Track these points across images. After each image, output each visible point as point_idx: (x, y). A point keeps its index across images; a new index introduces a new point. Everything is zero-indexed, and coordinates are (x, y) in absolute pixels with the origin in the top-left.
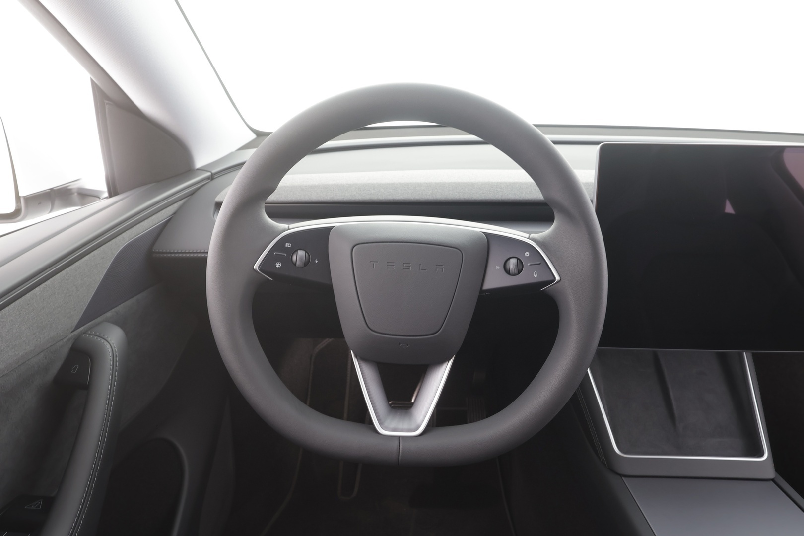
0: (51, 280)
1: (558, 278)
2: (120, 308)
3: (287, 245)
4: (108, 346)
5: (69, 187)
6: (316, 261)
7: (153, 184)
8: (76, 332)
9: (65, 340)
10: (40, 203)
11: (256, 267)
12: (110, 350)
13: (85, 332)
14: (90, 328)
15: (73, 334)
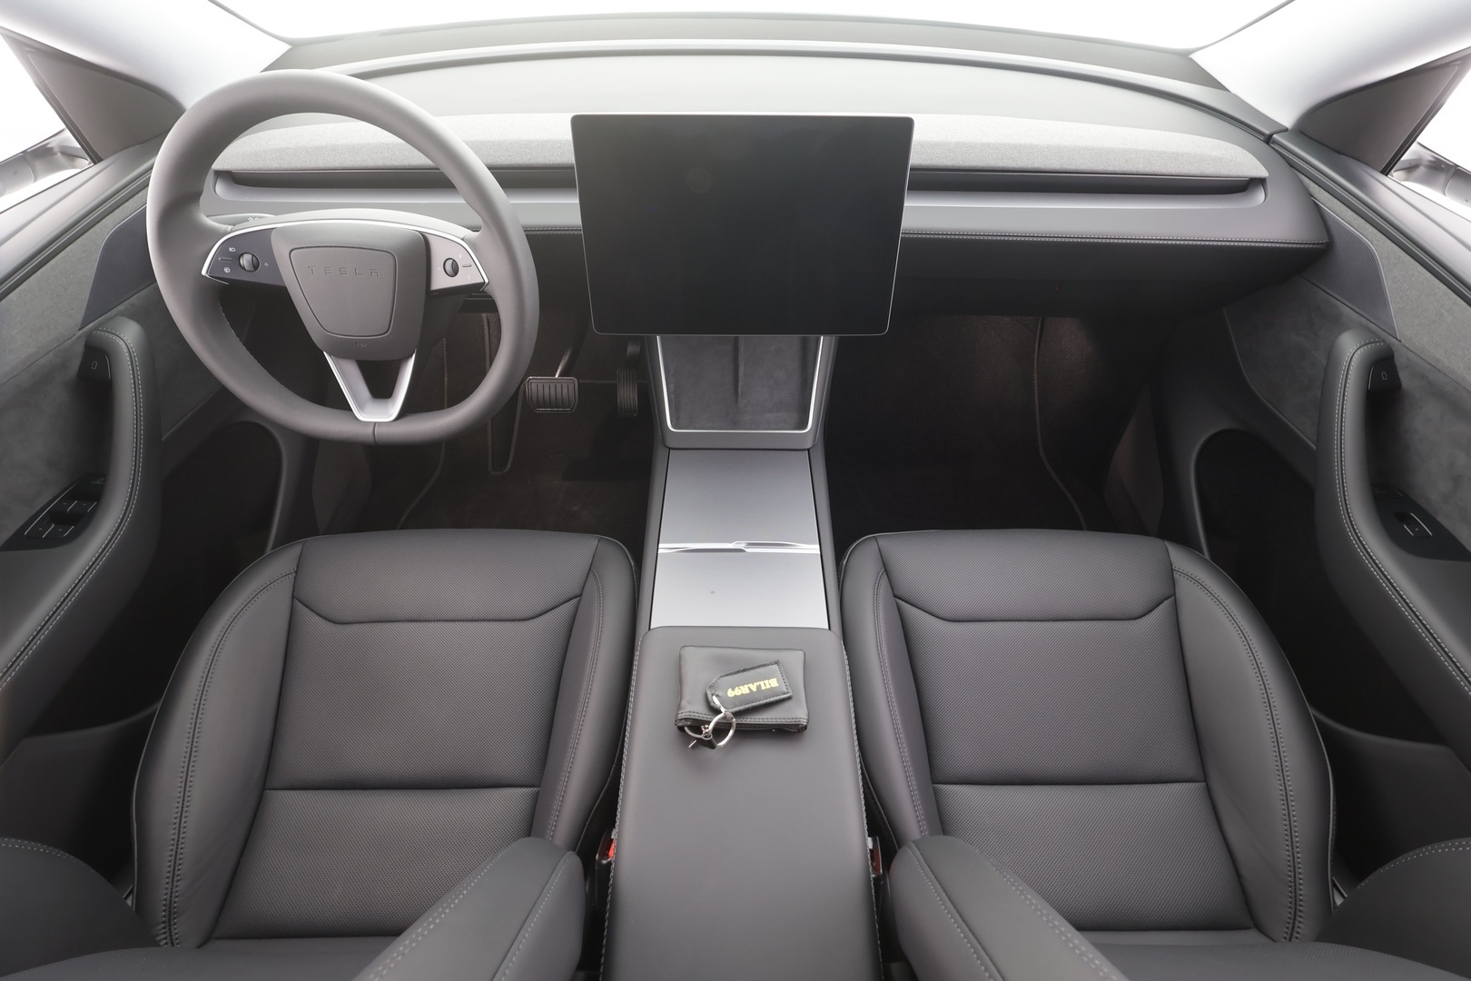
0: (25, 283)
1: (487, 281)
2: (134, 300)
3: (231, 249)
4: (121, 343)
5: (49, 146)
6: (266, 264)
7: (137, 146)
8: (84, 330)
9: (73, 339)
10: (15, 173)
11: (204, 272)
12: (126, 350)
13: (96, 328)
14: (101, 324)
15: (81, 332)
